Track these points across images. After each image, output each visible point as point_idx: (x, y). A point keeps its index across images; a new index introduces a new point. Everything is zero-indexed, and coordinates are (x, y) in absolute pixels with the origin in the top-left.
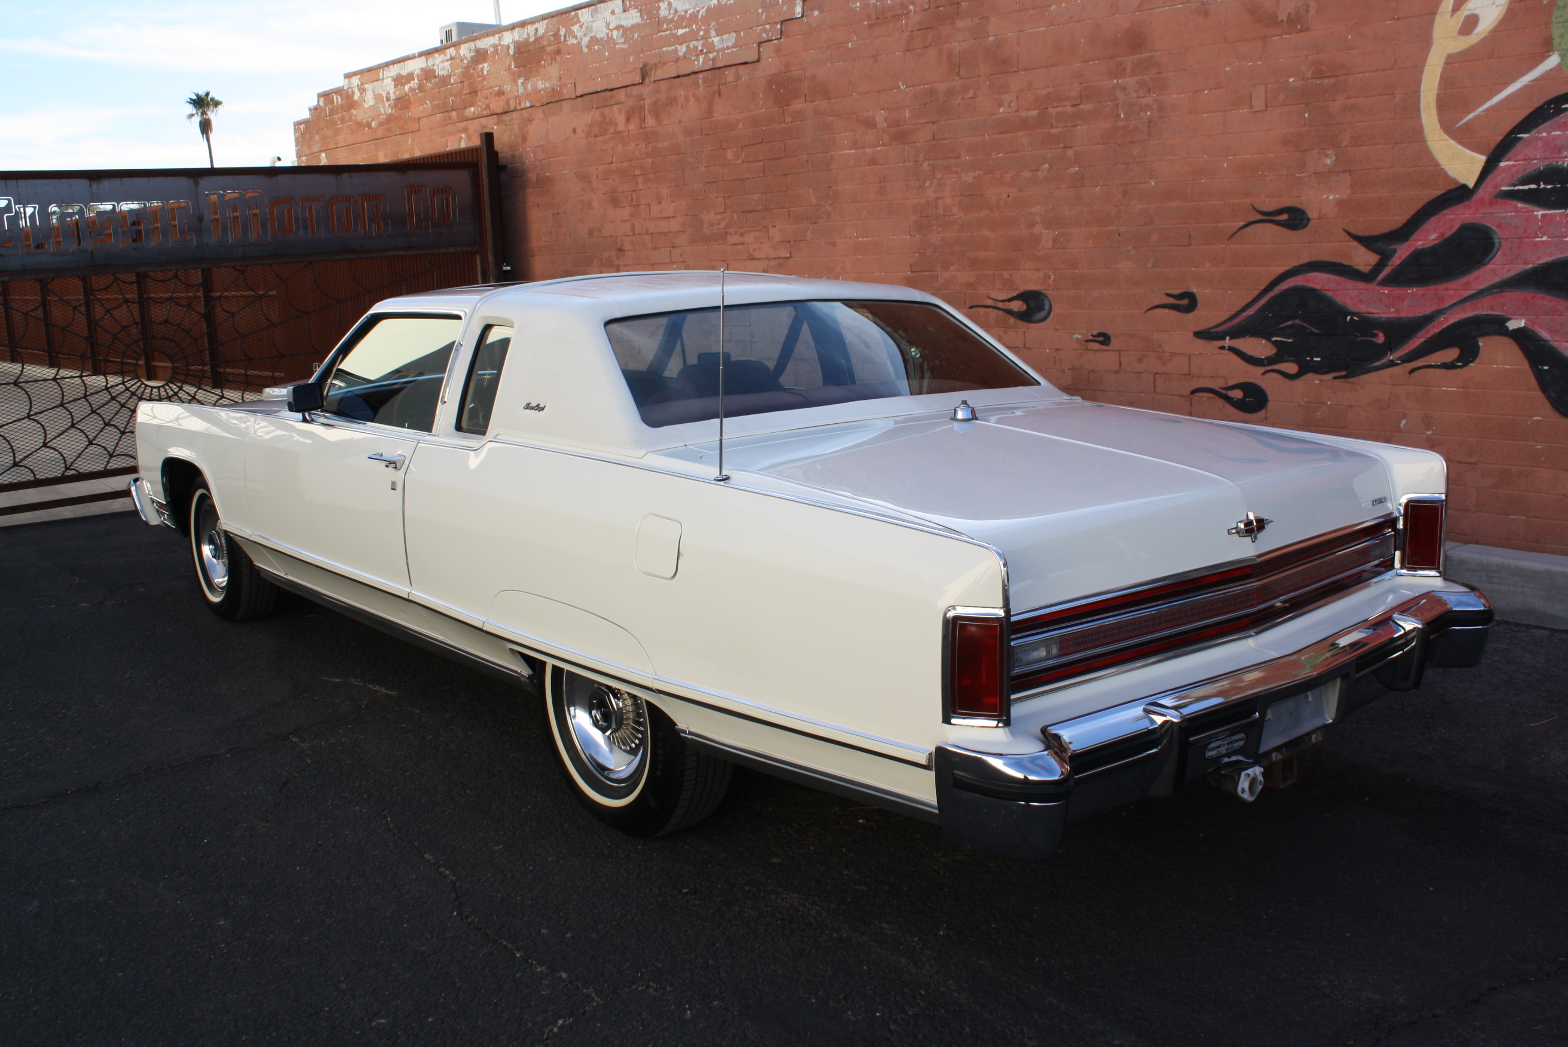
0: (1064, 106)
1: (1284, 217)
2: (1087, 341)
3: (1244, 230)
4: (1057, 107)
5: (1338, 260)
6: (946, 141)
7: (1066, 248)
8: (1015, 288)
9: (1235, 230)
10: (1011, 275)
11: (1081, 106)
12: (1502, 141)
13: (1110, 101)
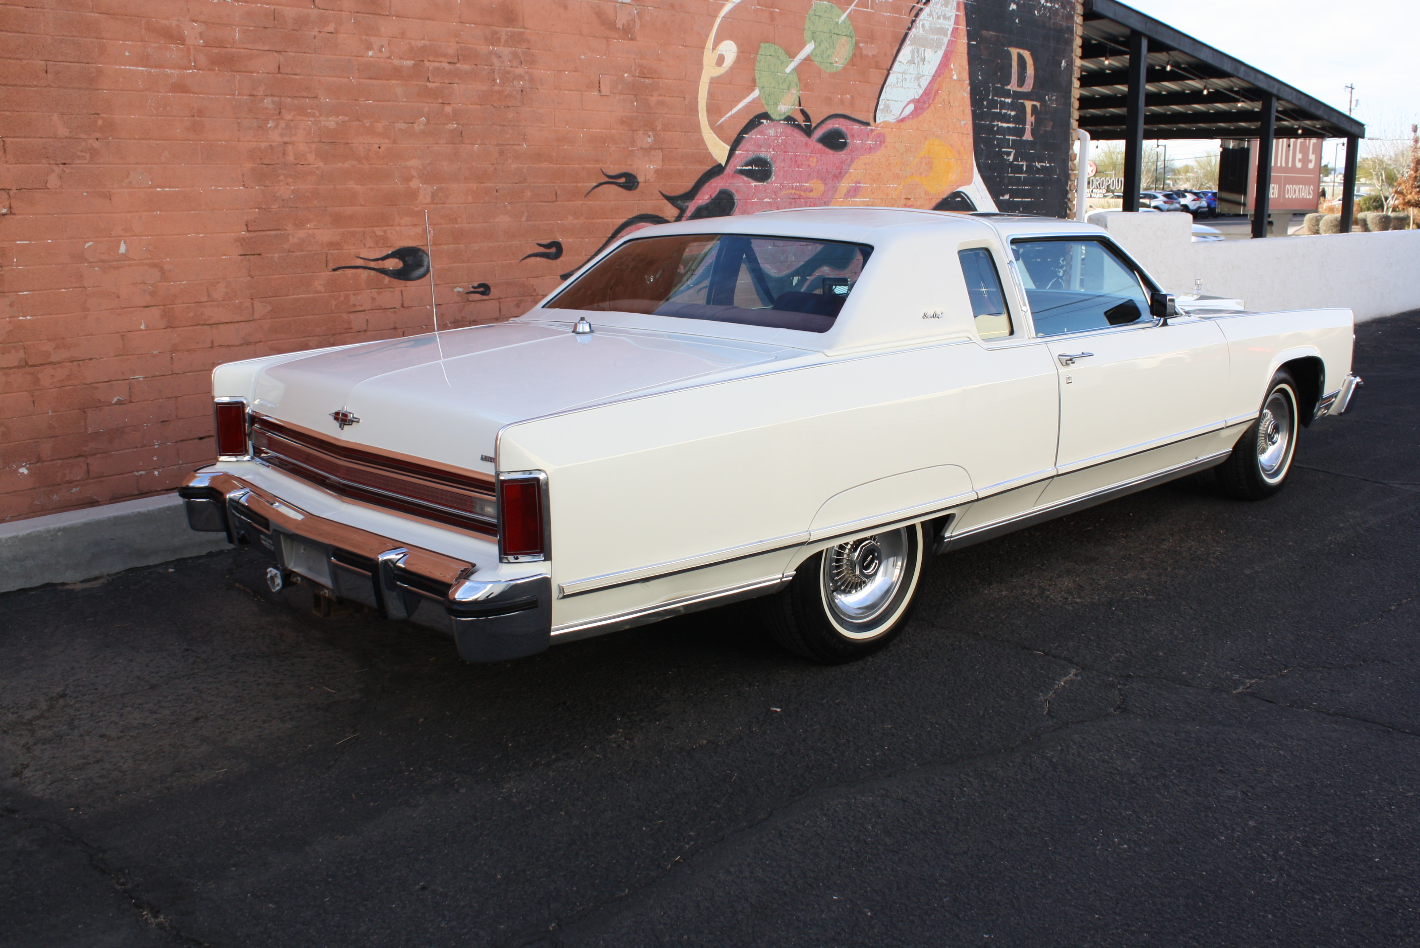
0: (441, 62)
1: (623, 180)
2: (468, 293)
3: (596, 190)
4: (434, 61)
5: (656, 213)
6: (297, 77)
7: (445, 203)
8: (389, 245)
9: (590, 189)
10: (385, 232)
11: (458, 65)
12: (737, 138)
13: (486, 65)
